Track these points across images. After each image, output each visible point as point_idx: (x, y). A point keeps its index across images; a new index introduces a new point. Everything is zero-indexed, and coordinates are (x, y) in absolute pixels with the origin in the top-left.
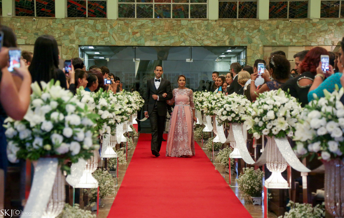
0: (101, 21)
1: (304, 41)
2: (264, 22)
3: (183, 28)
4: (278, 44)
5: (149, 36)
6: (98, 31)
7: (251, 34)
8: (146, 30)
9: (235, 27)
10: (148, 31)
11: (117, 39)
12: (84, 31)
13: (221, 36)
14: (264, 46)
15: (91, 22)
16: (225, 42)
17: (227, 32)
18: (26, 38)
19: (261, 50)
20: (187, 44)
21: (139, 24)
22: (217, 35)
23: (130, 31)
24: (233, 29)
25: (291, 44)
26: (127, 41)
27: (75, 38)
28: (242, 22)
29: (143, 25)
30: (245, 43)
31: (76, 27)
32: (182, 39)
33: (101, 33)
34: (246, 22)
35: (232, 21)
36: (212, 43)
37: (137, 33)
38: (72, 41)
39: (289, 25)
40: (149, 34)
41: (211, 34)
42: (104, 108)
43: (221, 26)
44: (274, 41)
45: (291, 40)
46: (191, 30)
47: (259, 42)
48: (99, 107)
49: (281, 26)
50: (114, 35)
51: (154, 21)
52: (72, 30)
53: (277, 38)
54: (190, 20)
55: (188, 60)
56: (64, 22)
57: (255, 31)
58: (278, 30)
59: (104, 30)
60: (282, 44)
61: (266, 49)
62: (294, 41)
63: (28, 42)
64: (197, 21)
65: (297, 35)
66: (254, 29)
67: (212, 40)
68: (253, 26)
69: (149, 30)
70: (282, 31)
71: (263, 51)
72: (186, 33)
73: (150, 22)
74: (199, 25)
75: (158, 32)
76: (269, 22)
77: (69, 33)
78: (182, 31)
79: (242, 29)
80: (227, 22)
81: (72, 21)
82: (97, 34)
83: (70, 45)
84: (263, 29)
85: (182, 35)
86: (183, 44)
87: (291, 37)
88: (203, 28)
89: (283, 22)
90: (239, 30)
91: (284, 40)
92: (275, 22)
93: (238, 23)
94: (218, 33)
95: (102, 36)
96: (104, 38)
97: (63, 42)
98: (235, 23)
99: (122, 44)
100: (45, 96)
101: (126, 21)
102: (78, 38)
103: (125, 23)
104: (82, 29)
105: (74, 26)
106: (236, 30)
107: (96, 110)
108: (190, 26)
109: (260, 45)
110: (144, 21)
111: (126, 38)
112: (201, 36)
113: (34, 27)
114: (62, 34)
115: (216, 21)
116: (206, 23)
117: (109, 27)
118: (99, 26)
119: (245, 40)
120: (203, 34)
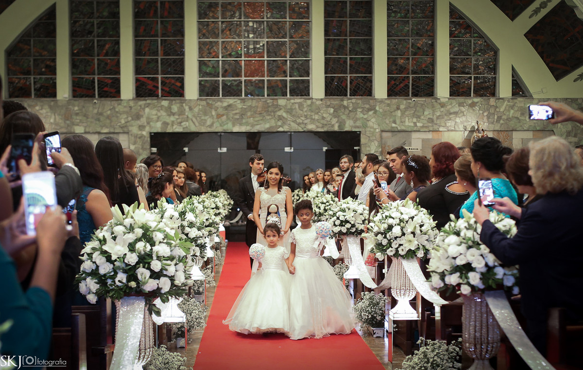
0: (178, 101)
1: (430, 125)
2: (382, 101)
3: (280, 109)
4: (399, 128)
5: (238, 119)
6: (174, 114)
7: (365, 116)
8: (234, 112)
9: (345, 107)
10: (236, 114)
11: (197, 124)
12: (156, 115)
13: (329, 119)
14: (382, 131)
15: (165, 103)
16: (333, 126)
17: (336, 115)
18: (85, 124)
19: (378, 136)
20: (286, 128)
21: (225, 104)
22: (323, 118)
23: (214, 113)
24: (343, 110)
25: (415, 129)
26: (211, 126)
27: (146, 124)
28: (354, 101)
29: (229, 106)
30: (358, 127)
31: (147, 110)
32: (279, 123)
33: (177, 117)
34: (359, 101)
35: (342, 100)
36: (318, 127)
37: (223, 115)
38: (142, 128)
39: (412, 105)
40: (237, 117)
41: (316, 117)
42: (191, 225)
43: (329, 106)
44: (394, 125)
45: (415, 123)
46: (290, 111)
47: (376, 126)
48: (185, 223)
49: (402, 107)
50: (194, 120)
51: (243, 101)
52: (141, 113)
53: (398, 121)
54: (290, 99)
55: (287, 149)
56: (132, 104)
57: (371, 113)
58: (399, 112)
59: (181, 112)
60: (403, 128)
61: (385, 135)
62: (419, 124)
63: (87, 130)
64: (298, 100)
65: (422, 117)
66: (369, 110)
67: (318, 124)
68: (367, 106)
69: (237, 111)
70: (403, 114)
71: (381, 137)
72: (285, 115)
73: (239, 102)
74: (301, 105)
75: (249, 114)
76: (388, 102)
77: (138, 117)
78: (279, 113)
79: (355, 110)
80: (335, 101)
81: (142, 103)
82: (172, 118)
83: (140, 132)
84: (381, 110)
85: (280, 118)
86: (281, 129)
87: (415, 120)
88: (306, 109)
89: (405, 102)
90: (350, 111)
91: (407, 123)
92: (395, 101)
93: (348, 102)
94: (324, 115)
95: (179, 121)
96: (181, 123)
97: (130, 128)
98: (345, 103)
99: (203, 130)
100: (128, 221)
101: (208, 101)
102: (148, 123)
103: (208, 103)
104: (154, 112)
105: (144, 109)
106: (347, 112)
107: (182, 227)
108: (289, 107)
109: (377, 130)
110: (230, 100)
111: (209, 123)
112: (303, 118)
113: (96, 111)
114: (130, 119)
115: (322, 100)
116: (309, 102)
117: (187, 108)
118: (175, 108)
119: (358, 123)
120: (306, 117)
